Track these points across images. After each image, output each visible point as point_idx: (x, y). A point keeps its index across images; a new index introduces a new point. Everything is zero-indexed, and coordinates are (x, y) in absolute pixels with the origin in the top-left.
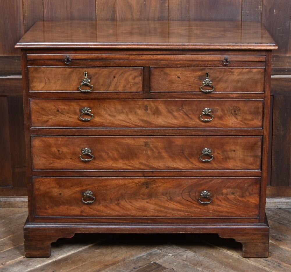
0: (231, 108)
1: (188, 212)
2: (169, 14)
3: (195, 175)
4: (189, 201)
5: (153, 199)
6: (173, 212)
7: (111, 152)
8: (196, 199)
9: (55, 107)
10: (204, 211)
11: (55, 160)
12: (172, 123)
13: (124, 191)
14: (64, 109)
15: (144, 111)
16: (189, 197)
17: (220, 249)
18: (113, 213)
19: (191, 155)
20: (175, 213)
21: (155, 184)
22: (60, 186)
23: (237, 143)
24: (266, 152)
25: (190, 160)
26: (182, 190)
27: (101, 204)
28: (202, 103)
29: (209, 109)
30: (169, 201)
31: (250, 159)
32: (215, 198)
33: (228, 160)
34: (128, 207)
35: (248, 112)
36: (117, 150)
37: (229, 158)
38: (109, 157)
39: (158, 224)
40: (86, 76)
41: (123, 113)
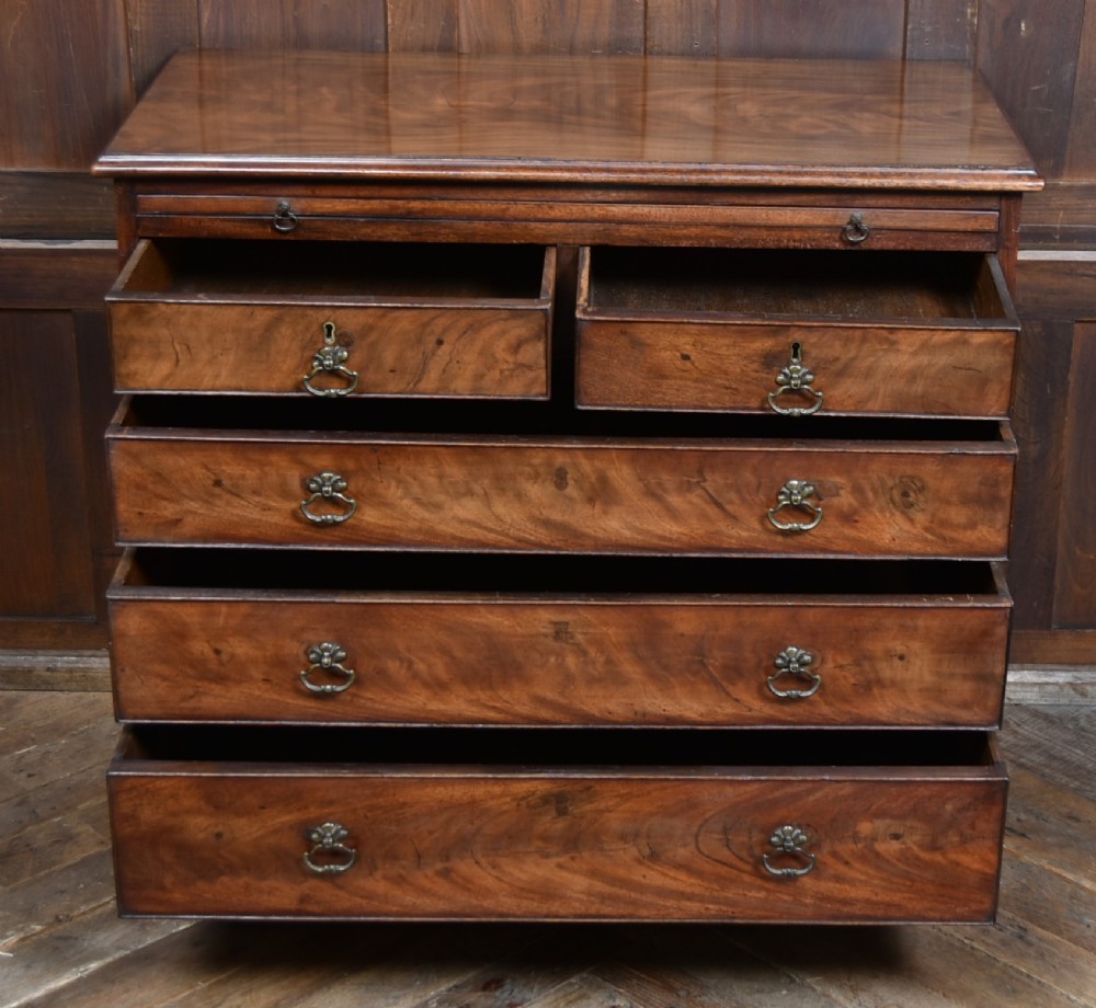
0: (890, 483)
1: (719, 903)
2: (645, 33)
4: (725, 864)
5: (584, 854)
6: (662, 903)
7: (422, 660)
8: (752, 856)
9: (208, 470)
10: (780, 899)
11: (206, 684)
12: (660, 532)
13: (469, 827)
14: (243, 477)
15: (552, 488)
16: (725, 849)
19: (734, 671)
20: (668, 904)
21: (591, 802)
22: (217, 807)
23: (916, 628)
25: (730, 689)
26: (700, 823)
27: (379, 874)
28: (778, 463)
29: (807, 485)
30: (646, 861)
31: (963, 689)
32: (825, 851)
33: (876, 691)
34: (483, 882)
35: (954, 499)
36: (444, 651)
37: (880, 682)
38: (416, 676)
40: (329, 335)
41: (472, 495)
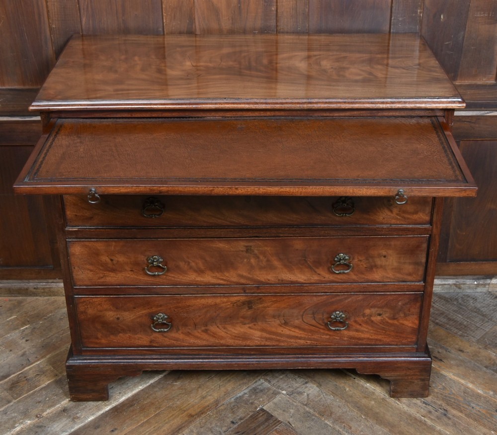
1: (311, 340)
3: (323, 291)
4: (314, 326)
5: (259, 323)
6: (289, 340)
7: (193, 261)
8: (324, 323)
10: (334, 338)
11: (108, 272)
12: (289, 218)
13: (214, 314)
14: (118, 199)
15: (244, 202)
16: (313, 320)
17: (355, 378)
18: (199, 342)
19: (318, 263)
20: (292, 341)
21: (261, 304)
22: (117, 308)
23: (390, 245)
24: (434, 257)
25: (316, 270)
26: (304, 310)
27: (180, 332)
30: (283, 325)
31: (409, 268)
32: (352, 320)
33: (374, 269)
34: (220, 334)
35: (409, 202)
36: (202, 258)
37: (376, 266)
38: (191, 268)
39: (266, 356)
41: (212, 205)
